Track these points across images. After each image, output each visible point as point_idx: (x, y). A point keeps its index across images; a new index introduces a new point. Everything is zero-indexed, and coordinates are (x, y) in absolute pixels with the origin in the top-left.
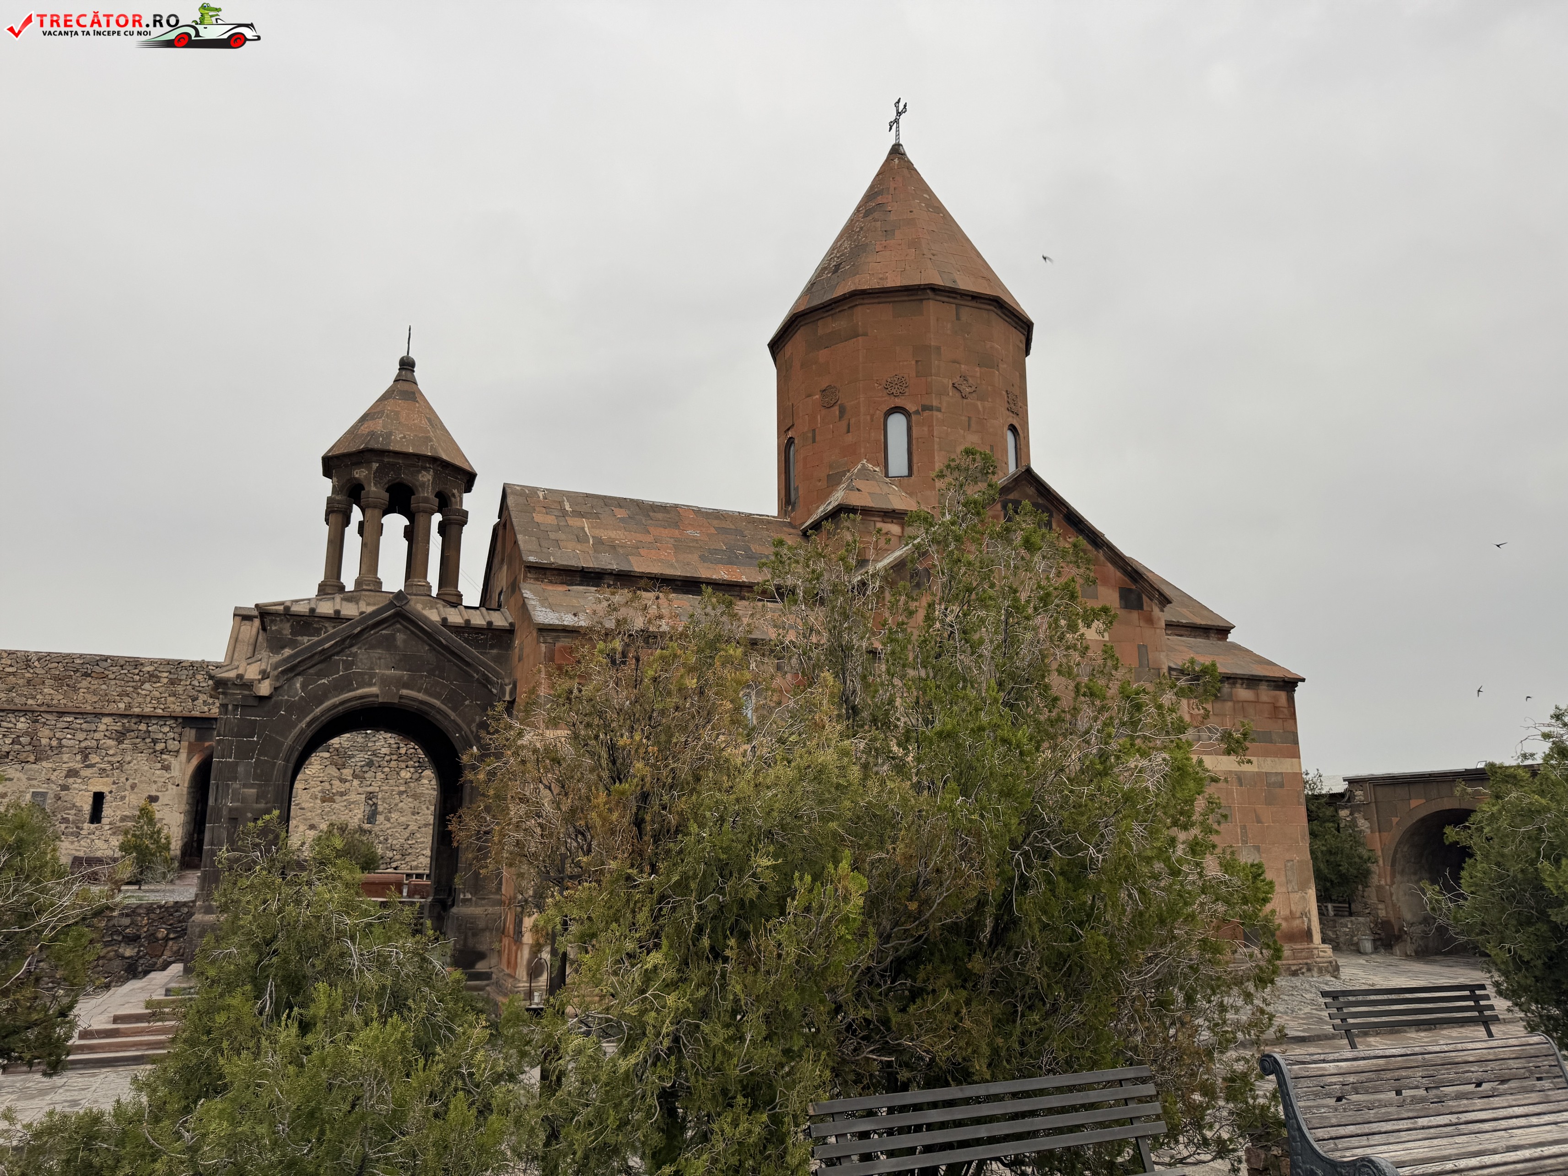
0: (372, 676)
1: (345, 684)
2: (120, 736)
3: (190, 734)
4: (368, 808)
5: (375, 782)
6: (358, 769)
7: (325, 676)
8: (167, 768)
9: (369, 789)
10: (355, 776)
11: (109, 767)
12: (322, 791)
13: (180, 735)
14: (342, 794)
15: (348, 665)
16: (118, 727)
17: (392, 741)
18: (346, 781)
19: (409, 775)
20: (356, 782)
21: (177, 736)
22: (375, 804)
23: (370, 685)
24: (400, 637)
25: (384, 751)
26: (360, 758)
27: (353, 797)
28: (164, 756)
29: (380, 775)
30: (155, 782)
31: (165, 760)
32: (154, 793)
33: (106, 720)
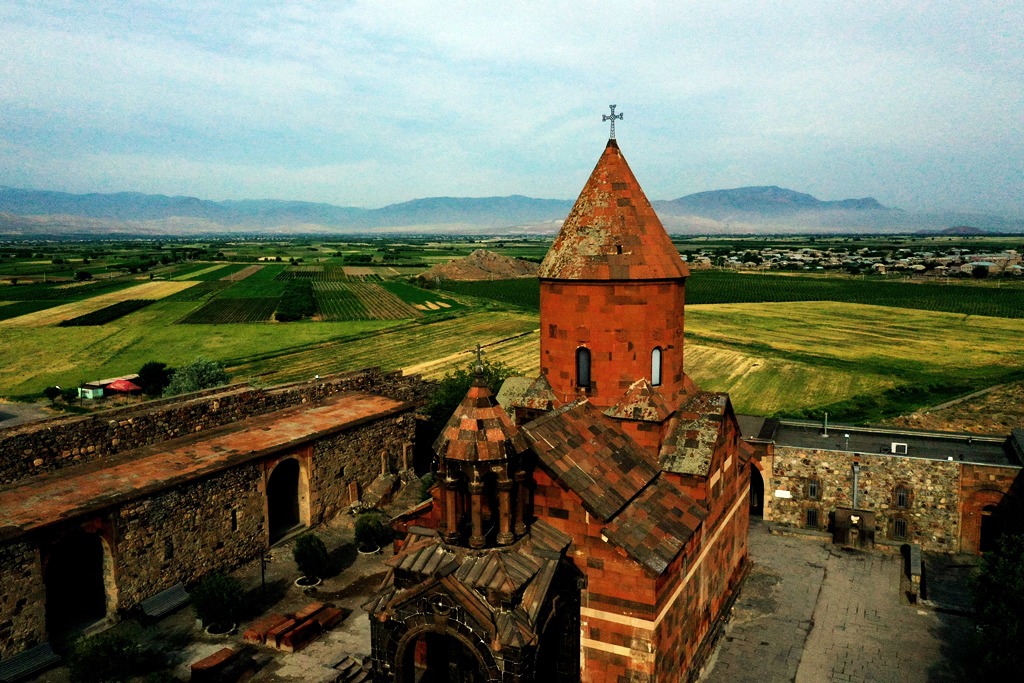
4: (167, 549)
5: (169, 528)
6: (157, 524)
8: (27, 574)
9: (167, 535)
12: (138, 548)
14: (150, 545)
18: (151, 535)
20: (157, 534)
22: (171, 544)
26: (158, 515)
27: (157, 544)
29: (171, 523)
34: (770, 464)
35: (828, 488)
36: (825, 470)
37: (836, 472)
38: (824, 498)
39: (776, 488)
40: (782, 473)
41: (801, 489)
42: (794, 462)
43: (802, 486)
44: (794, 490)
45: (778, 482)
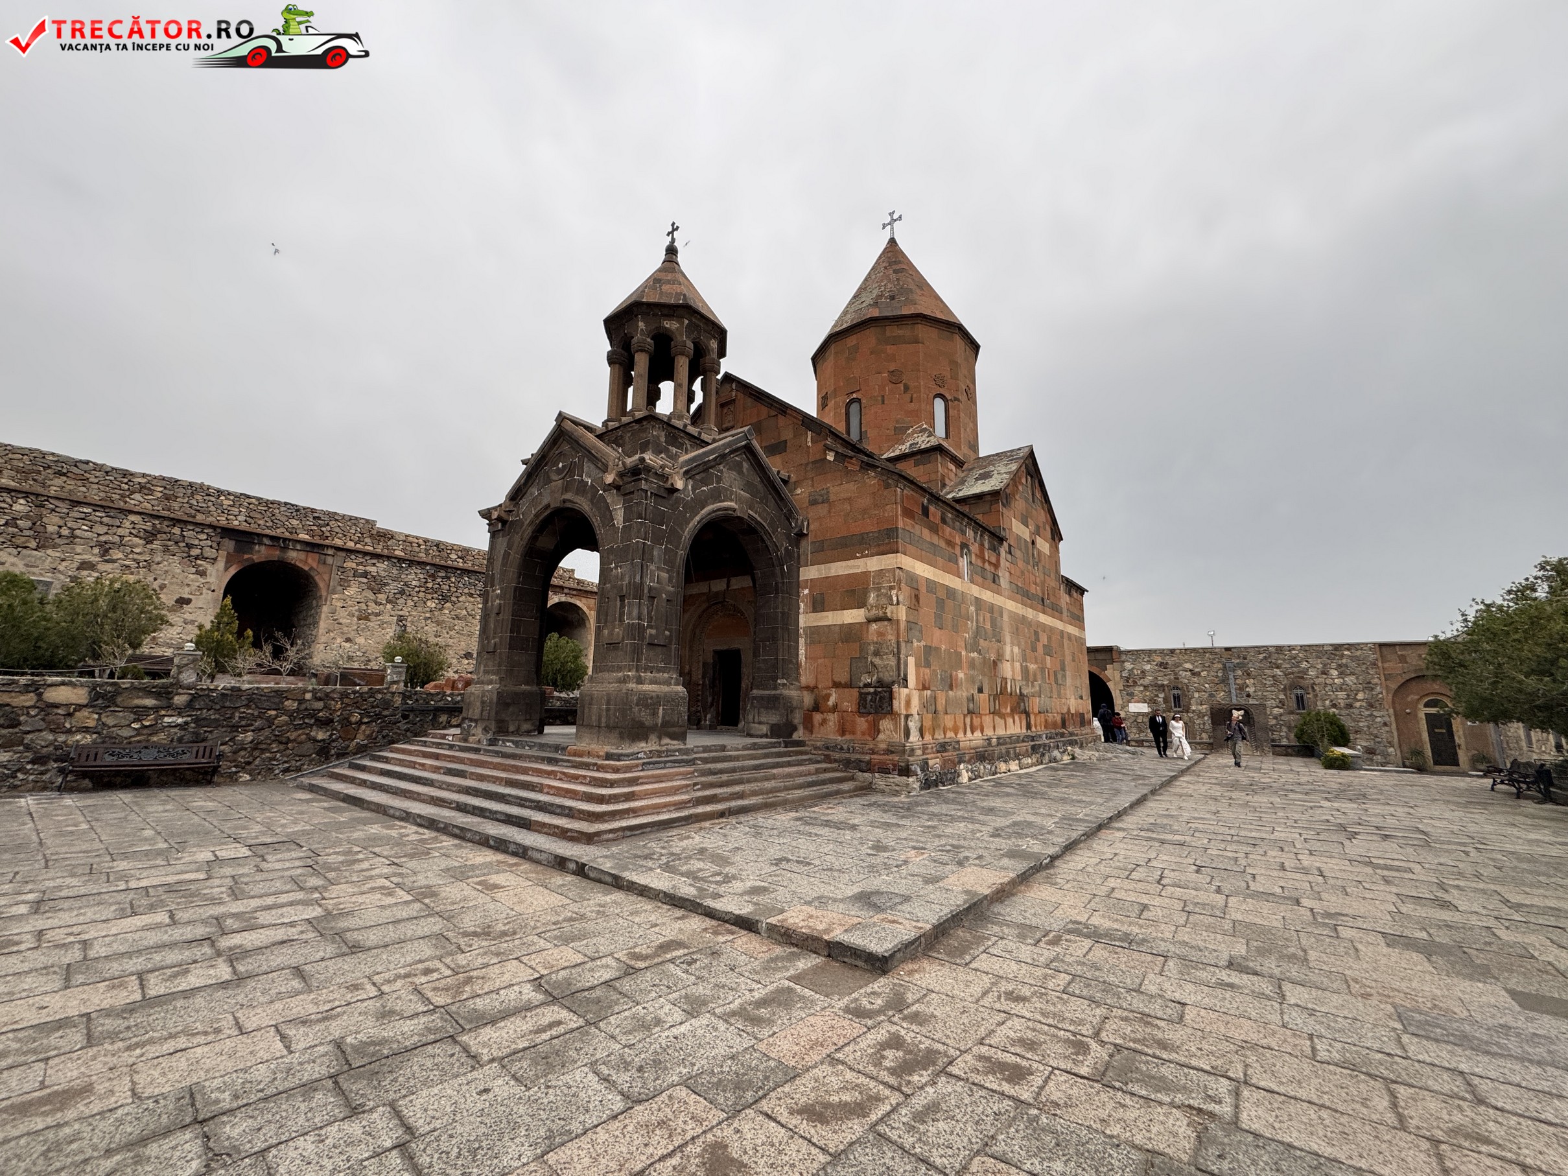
0: (732, 493)
1: (716, 495)
2: (150, 537)
3: (229, 545)
4: (398, 628)
5: (406, 607)
6: (391, 596)
7: (706, 485)
8: (202, 574)
9: (401, 613)
10: (388, 601)
11: (133, 564)
12: (360, 610)
13: (218, 544)
14: (377, 615)
15: (719, 479)
16: (148, 526)
17: (422, 576)
18: (381, 604)
19: (434, 605)
20: (389, 606)
21: (214, 545)
22: (405, 626)
23: (732, 500)
24: (745, 465)
25: (414, 583)
26: (394, 587)
27: (386, 618)
28: (199, 562)
29: (410, 603)
30: (188, 585)
31: (200, 565)
32: (186, 596)
33: (132, 518)
34: (1117, 675)
35: (1196, 695)
36: (1189, 673)
37: (1204, 674)
38: (1194, 708)
39: (1129, 702)
40: (1135, 682)
41: (1161, 700)
42: (1148, 667)
43: (1162, 695)
44: (1152, 702)
45: (1131, 695)
